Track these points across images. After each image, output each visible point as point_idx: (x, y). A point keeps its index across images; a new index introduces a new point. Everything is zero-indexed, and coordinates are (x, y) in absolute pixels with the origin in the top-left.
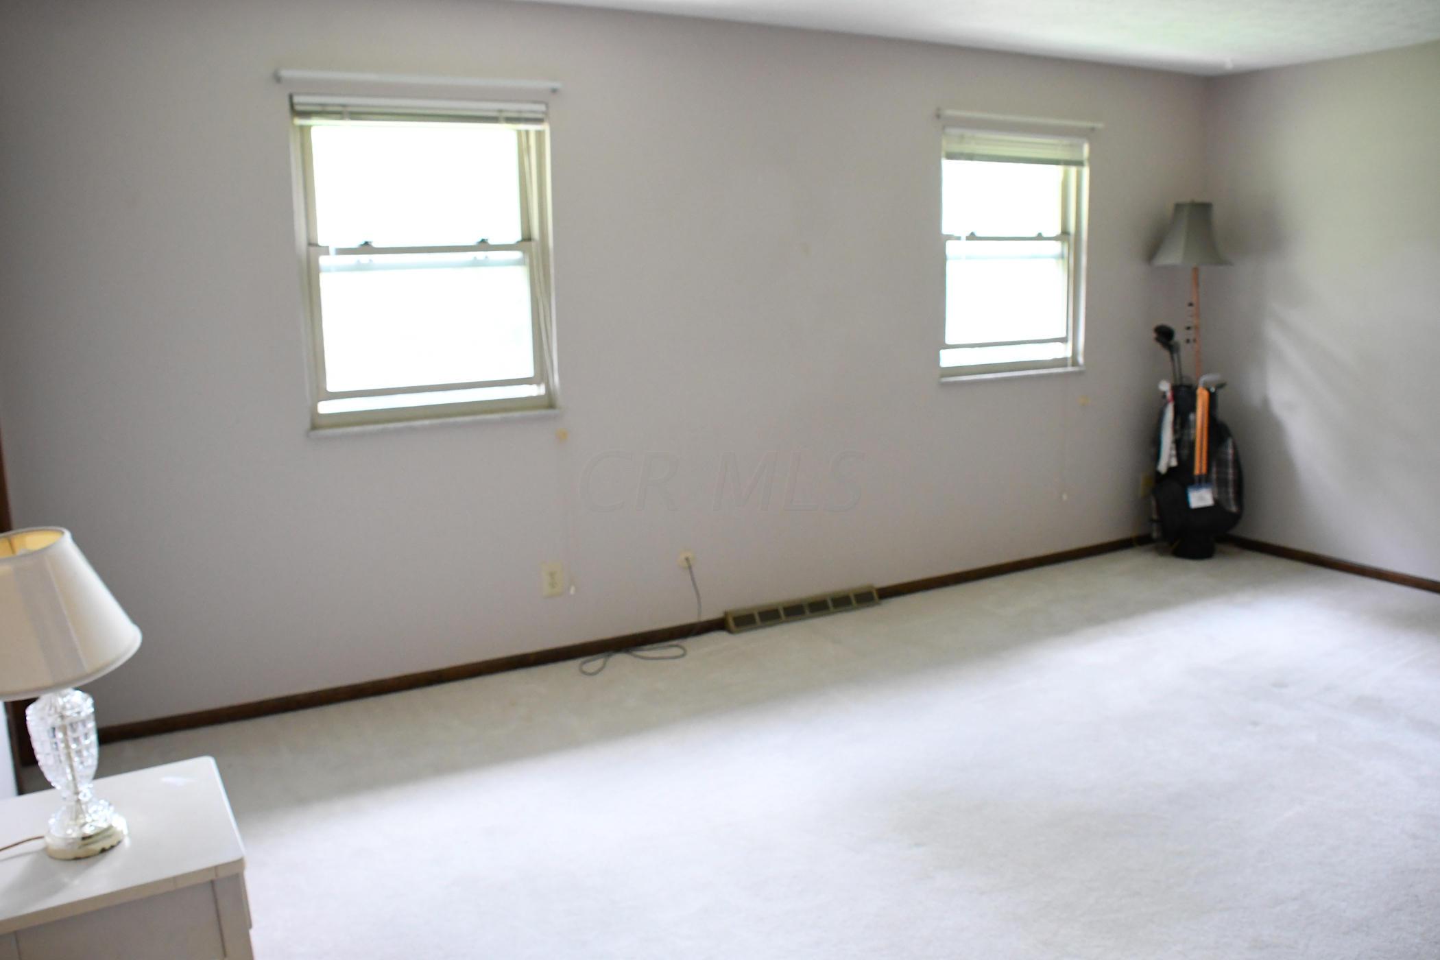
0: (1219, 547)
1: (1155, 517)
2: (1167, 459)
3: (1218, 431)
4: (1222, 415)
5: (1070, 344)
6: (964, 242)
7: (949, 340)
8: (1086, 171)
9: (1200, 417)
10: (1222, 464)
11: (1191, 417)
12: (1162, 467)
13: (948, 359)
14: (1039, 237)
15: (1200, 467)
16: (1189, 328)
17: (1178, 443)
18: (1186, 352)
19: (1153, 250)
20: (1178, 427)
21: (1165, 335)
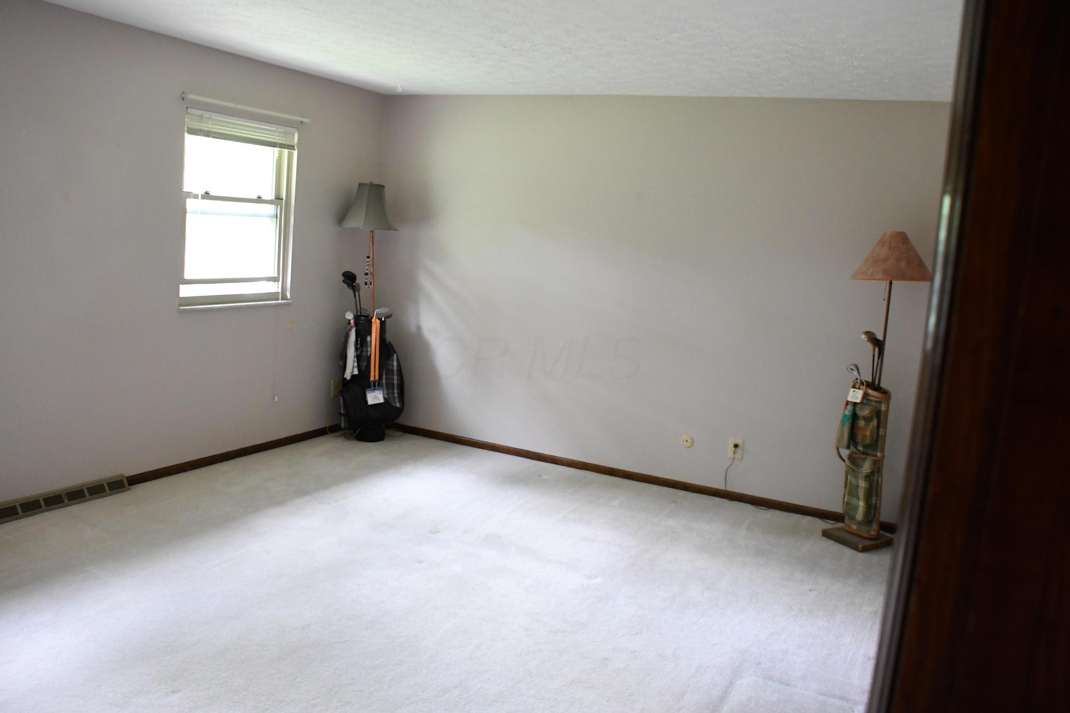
0: (388, 432)
1: (342, 412)
2: (351, 369)
3: (387, 350)
4: (389, 337)
5: (280, 283)
6: (200, 201)
7: (187, 276)
8: (295, 153)
9: (374, 338)
10: (390, 372)
11: (369, 339)
12: (348, 376)
13: (186, 291)
14: (259, 200)
15: (374, 375)
16: (366, 274)
17: (359, 357)
18: (364, 291)
19: (342, 217)
20: (359, 346)
21: (350, 278)
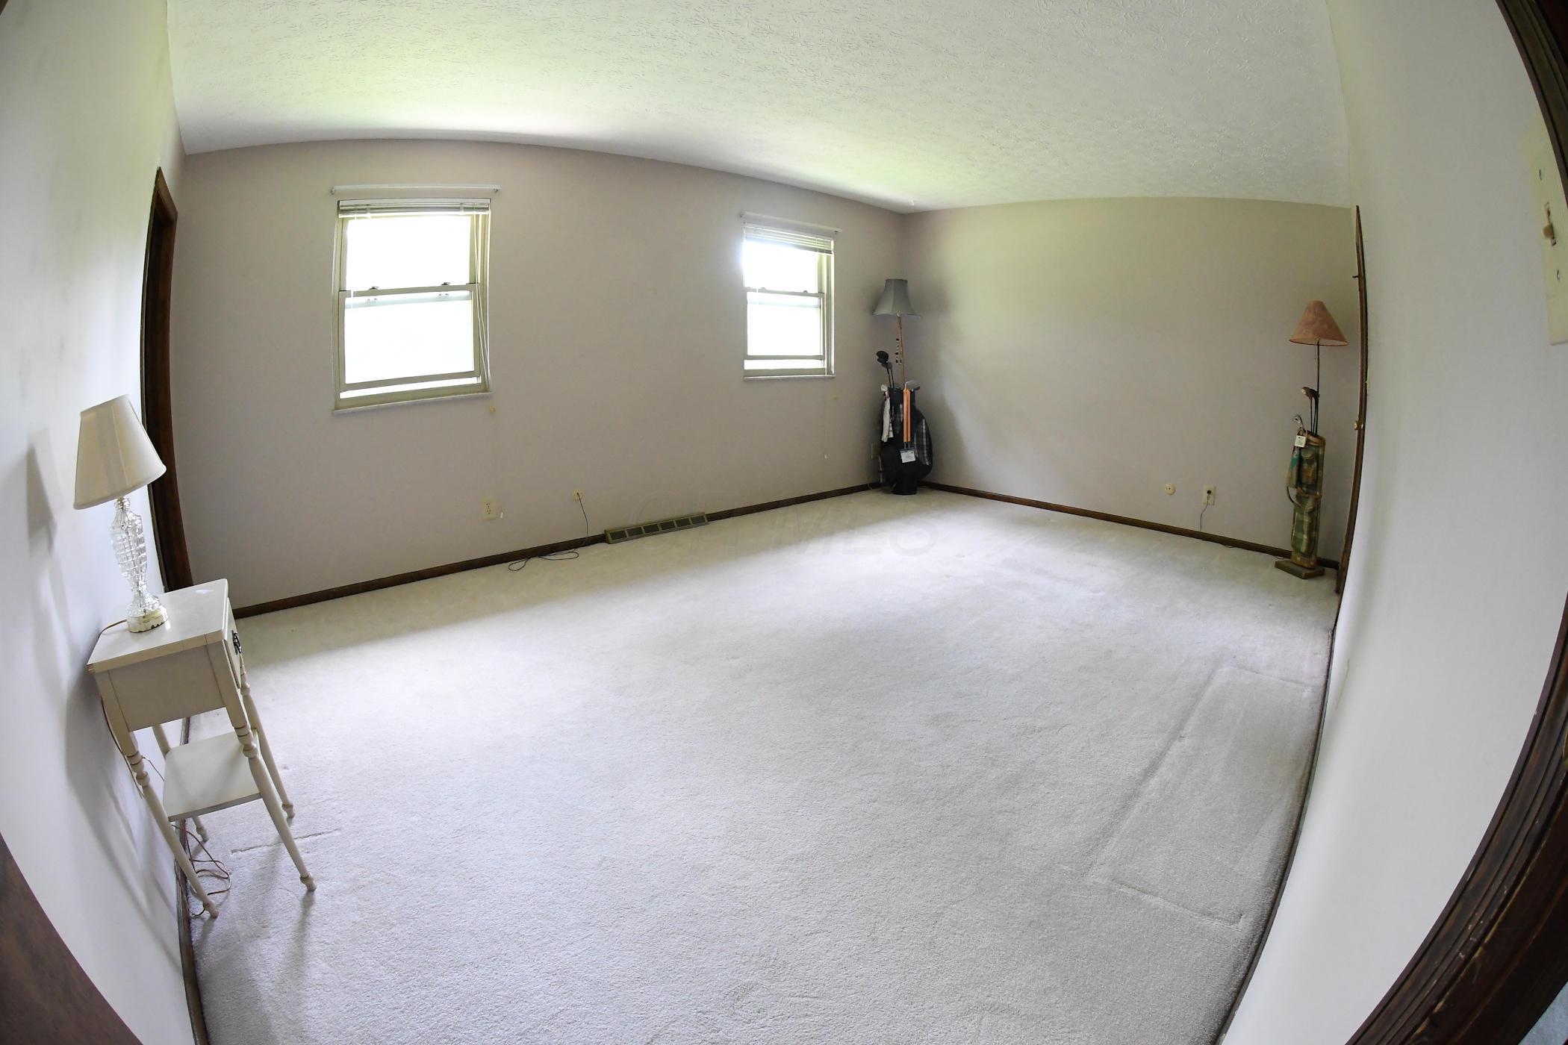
0: (919, 488)
1: (881, 469)
2: (887, 433)
3: (916, 416)
4: (918, 406)
5: (826, 361)
6: (757, 293)
7: (750, 352)
8: (832, 256)
9: (906, 406)
10: (919, 436)
11: (901, 406)
12: (885, 438)
13: (749, 365)
14: (805, 294)
15: (906, 437)
16: (897, 354)
17: (893, 423)
18: (896, 367)
19: (875, 304)
20: (893, 413)
21: (883, 357)
